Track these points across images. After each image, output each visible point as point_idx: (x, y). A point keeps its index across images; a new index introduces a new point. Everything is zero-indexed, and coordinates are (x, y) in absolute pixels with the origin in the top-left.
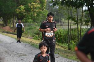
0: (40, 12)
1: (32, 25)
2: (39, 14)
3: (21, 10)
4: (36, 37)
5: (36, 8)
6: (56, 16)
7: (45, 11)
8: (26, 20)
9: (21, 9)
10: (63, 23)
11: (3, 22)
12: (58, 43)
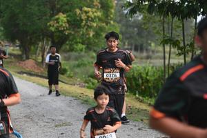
0: (101, 29)
1: (83, 57)
2: (99, 31)
3: (60, 23)
4: (93, 84)
5: (92, 20)
6: (137, 38)
7: (113, 26)
8: (71, 45)
9: (60, 20)
10: (153, 52)
11: (21, 50)
12: (141, 98)
